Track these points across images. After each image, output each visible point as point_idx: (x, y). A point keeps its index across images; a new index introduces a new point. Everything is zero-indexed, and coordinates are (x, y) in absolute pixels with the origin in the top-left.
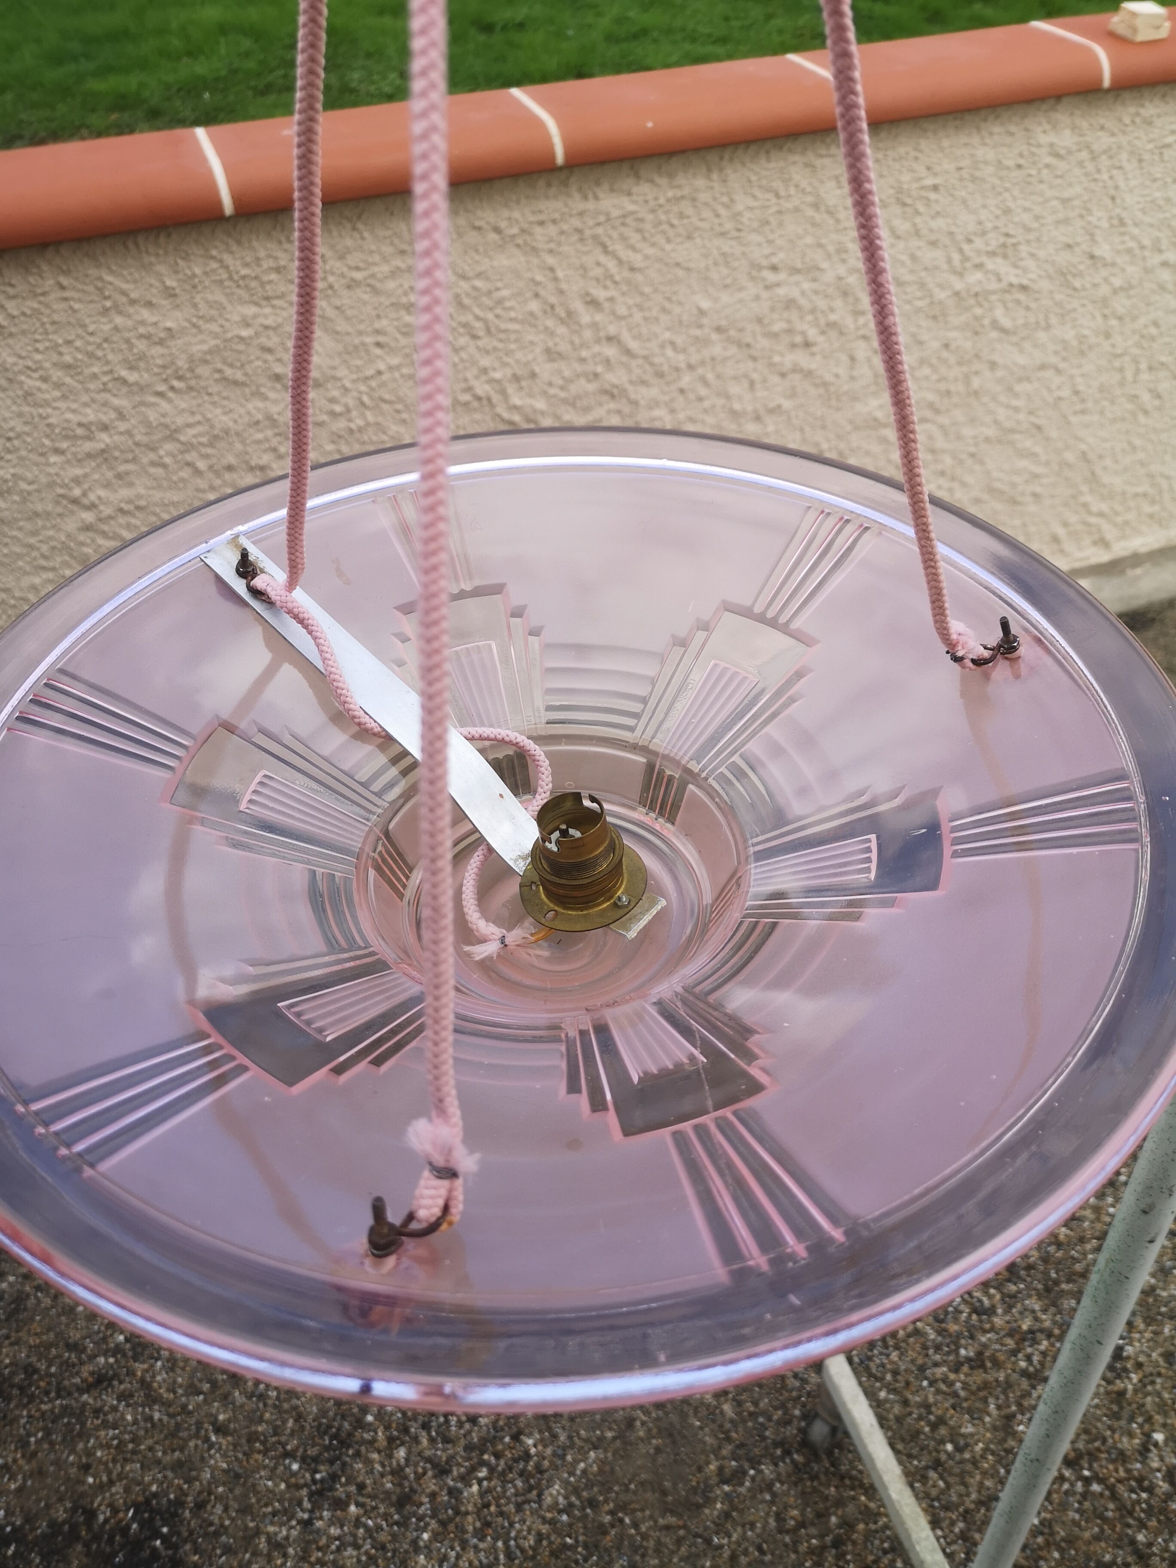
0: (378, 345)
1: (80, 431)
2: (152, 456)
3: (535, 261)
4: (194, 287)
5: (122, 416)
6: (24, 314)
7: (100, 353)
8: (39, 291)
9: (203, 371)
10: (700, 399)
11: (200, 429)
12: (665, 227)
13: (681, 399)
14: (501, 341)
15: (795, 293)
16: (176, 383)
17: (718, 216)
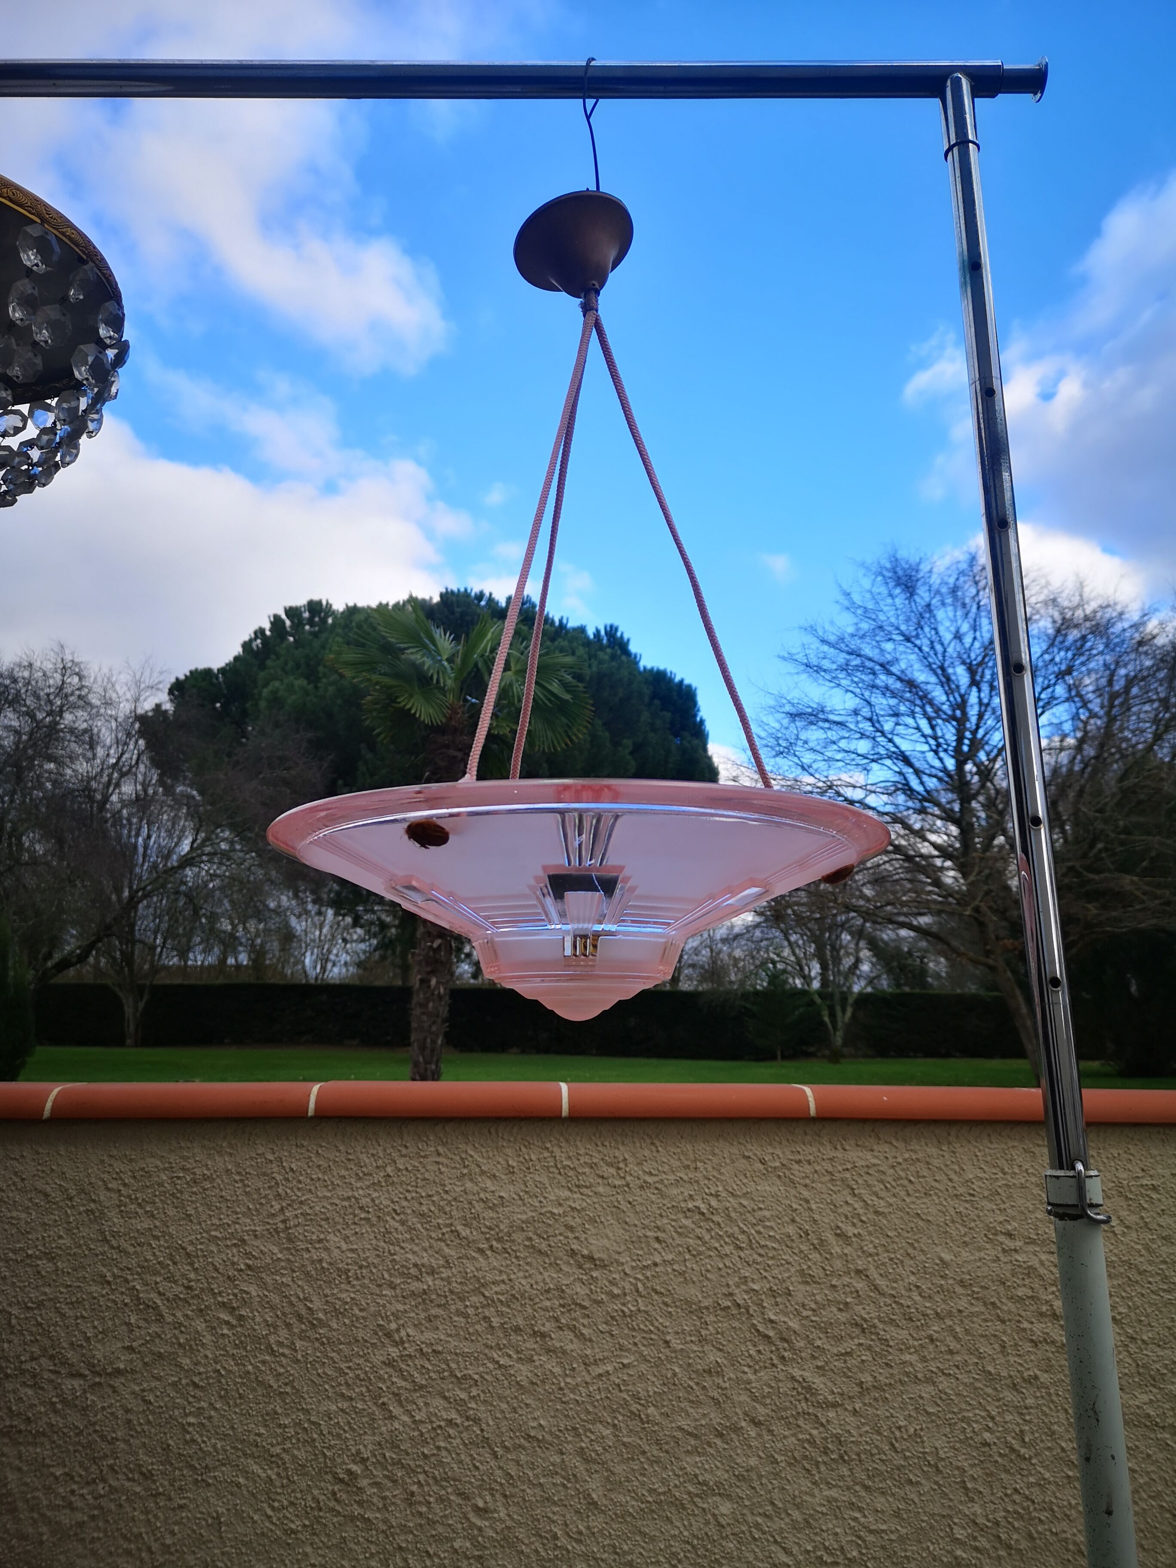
0: (657, 1239)
1: (414, 1271)
2: (460, 1305)
3: (793, 1192)
4: (529, 1169)
5: (448, 1265)
6: (407, 1169)
7: (448, 1209)
8: (422, 1154)
9: (518, 1237)
10: (951, 1352)
11: (503, 1286)
12: (905, 1182)
13: (931, 1347)
14: (760, 1255)
15: (1035, 1262)
16: (494, 1243)
17: (951, 1180)
